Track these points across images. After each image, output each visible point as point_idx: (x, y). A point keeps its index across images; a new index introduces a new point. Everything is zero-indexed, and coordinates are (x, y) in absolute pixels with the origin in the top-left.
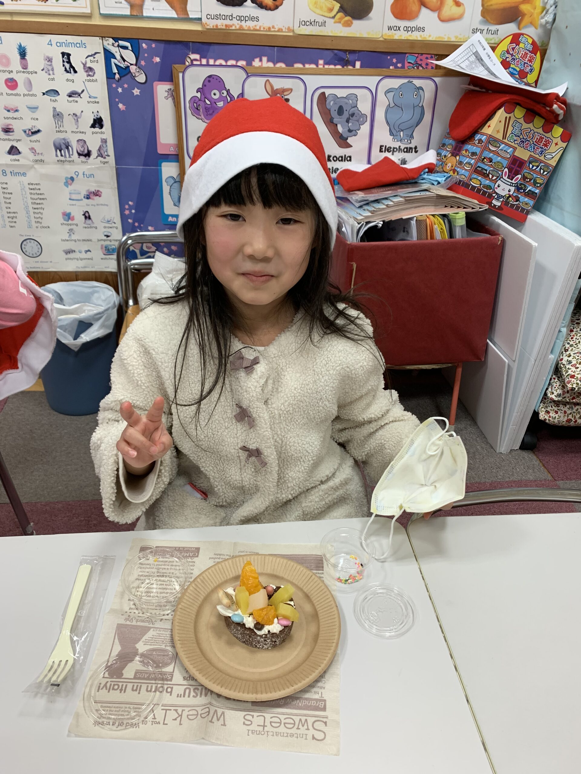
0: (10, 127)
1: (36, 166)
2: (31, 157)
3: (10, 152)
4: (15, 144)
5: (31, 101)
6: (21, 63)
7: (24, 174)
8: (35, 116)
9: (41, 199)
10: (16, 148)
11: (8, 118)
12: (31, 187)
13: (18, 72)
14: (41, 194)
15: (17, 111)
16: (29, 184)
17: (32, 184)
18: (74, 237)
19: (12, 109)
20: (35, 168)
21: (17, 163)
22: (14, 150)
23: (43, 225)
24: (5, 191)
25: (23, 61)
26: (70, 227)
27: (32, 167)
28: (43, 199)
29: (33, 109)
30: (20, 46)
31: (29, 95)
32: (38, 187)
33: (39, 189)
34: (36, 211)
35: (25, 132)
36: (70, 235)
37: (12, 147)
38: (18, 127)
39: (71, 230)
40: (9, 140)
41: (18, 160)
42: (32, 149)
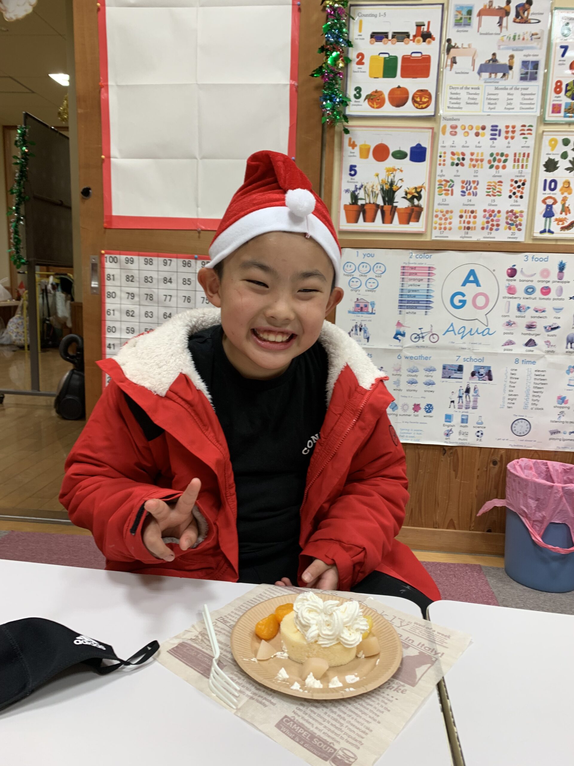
0: (534, 324)
1: (547, 356)
2: (545, 348)
3: (527, 345)
4: (533, 338)
5: (558, 304)
6: (558, 275)
7: (534, 363)
8: (558, 315)
9: (542, 384)
10: (534, 340)
11: (534, 317)
12: (537, 373)
13: (554, 282)
14: (544, 380)
15: (544, 311)
16: (536, 371)
17: (539, 371)
18: (563, 419)
19: (540, 310)
20: (545, 358)
21: (530, 353)
22: (531, 343)
23: (538, 407)
24: (513, 376)
25: (561, 274)
26: (562, 410)
27: (543, 357)
28: (544, 384)
29: (558, 310)
30: (561, 263)
31: (558, 299)
32: (543, 373)
33: (544, 375)
34: (536, 394)
35: (546, 328)
36: (560, 417)
37: (530, 340)
38: (541, 324)
39: (562, 412)
40: (530, 334)
41: (532, 351)
42: (548, 343)
